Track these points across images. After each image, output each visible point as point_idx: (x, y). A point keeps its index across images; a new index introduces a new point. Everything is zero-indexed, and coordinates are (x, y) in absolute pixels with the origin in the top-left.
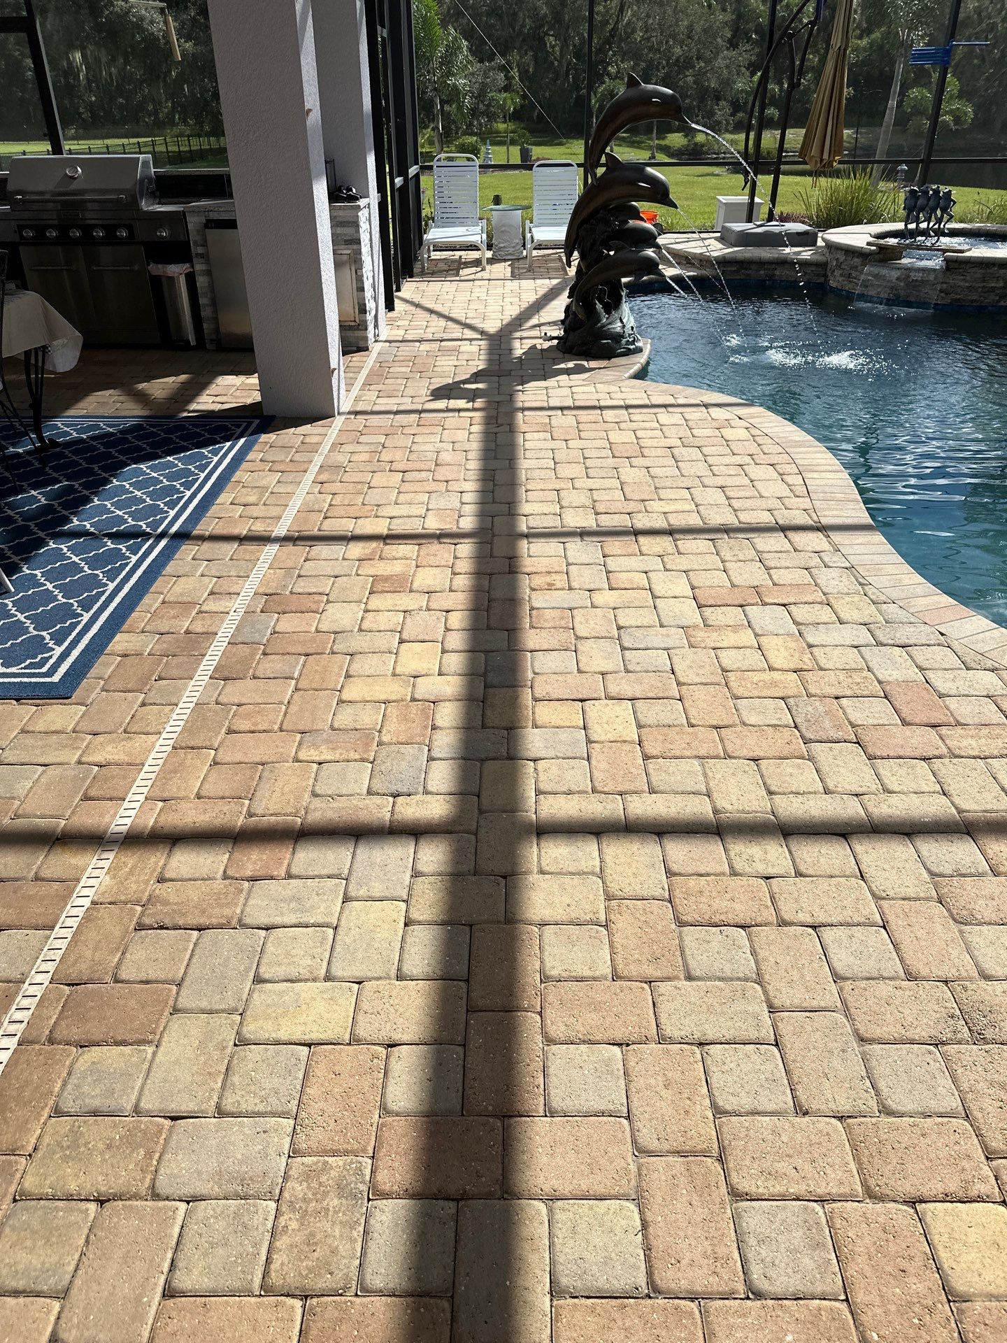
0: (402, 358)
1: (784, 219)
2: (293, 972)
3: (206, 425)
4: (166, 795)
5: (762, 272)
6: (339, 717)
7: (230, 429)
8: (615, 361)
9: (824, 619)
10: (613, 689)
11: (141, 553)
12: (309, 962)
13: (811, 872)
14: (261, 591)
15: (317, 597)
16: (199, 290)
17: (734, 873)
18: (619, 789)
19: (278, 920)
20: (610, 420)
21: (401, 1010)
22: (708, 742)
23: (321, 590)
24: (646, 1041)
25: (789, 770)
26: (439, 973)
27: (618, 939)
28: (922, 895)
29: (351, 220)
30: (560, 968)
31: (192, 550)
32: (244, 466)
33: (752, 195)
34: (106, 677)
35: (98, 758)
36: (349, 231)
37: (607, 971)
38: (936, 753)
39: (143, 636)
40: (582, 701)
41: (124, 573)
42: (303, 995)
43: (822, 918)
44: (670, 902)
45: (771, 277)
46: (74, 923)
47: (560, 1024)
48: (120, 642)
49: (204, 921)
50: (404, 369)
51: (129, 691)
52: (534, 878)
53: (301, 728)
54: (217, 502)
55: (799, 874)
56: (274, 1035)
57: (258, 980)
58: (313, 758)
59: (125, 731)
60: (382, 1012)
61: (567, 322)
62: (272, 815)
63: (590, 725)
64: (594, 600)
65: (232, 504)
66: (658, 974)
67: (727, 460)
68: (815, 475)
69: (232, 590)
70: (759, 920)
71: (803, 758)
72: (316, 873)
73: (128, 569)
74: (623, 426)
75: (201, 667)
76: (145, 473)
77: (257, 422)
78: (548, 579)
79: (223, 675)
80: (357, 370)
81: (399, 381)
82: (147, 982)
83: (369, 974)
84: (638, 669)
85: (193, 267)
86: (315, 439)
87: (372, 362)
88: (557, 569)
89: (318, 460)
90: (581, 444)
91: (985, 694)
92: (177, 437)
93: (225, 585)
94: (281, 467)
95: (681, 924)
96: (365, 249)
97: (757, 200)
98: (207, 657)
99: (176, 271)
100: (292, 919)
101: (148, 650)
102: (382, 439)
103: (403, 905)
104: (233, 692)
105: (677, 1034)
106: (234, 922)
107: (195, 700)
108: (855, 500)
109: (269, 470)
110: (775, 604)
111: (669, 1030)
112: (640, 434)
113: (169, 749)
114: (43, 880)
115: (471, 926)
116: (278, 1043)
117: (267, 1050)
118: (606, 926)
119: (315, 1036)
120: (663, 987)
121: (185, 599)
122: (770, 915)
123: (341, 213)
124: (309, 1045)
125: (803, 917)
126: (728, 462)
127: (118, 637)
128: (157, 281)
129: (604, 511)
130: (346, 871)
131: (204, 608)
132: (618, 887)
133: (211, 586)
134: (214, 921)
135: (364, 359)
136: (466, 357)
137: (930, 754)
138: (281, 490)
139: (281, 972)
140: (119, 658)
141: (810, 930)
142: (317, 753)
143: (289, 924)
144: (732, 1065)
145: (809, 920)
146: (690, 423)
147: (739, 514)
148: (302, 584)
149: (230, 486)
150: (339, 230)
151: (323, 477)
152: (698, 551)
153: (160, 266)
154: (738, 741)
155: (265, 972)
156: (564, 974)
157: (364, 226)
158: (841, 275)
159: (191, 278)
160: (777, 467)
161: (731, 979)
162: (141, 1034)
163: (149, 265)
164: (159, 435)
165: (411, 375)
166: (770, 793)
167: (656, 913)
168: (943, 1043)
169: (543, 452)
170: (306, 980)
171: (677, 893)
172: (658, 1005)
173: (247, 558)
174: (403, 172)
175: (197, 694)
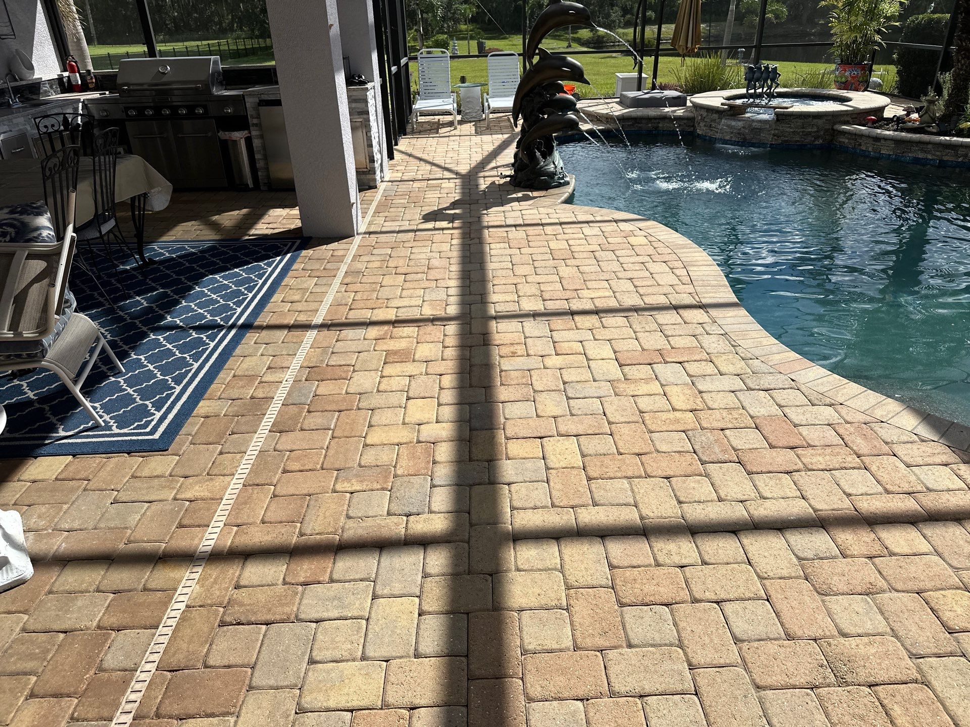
0: (401, 193)
1: (663, 88)
2: (337, 655)
3: (262, 245)
4: (239, 521)
5: (650, 125)
6: (365, 457)
7: (280, 247)
8: (551, 191)
9: (709, 372)
10: (563, 429)
11: (217, 340)
12: (349, 646)
13: (712, 561)
14: (305, 365)
15: (346, 368)
16: (255, 149)
17: (658, 565)
18: (571, 504)
19: (325, 615)
20: (549, 233)
21: (419, 681)
22: (633, 465)
23: (348, 363)
24: (601, 696)
25: (692, 485)
26: (446, 651)
27: (576, 619)
28: (793, 574)
29: (361, 98)
30: (535, 643)
31: (254, 337)
32: (290, 274)
33: (640, 72)
34: (193, 433)
35: (189, 495)
36: (360, 105)
37: (569, 643)
38: (796, 468)
39: (219, 402)
40: (540, 438)
41: (205, 356)
42: (346, 672)
43: (723, 596)
44: (613, 588)
45: (657, 128)
46: (173, 622)
47: (538, 686)
48: (203, 407)
49: (270, 617)
50: (402, 201)
51: (210, 444)
52: (513, 574)
53: (337, 466)
54: (272, 300)
55: (704, 563)
56: (325, 704)
57: (312, 662)
58: (347, 489)
59: (208, 474)
60: (404, 683)
61: (516, 165)
62: (317, 534)
63: (547, 456)
64: (545, 363)
65: (282, 301)
66: (607, 644)
67: (632, 259)
68: (695, 268)
69: (284, 365)
70: (678, 599)
71: (701, 475)
72: (351, 577)
73: (207, 352)
74: (559, 237)
75: (263, 424)
76: (218, 281)
77: (299, 241)
78: (512, 349)
79: (279, 429)
80: (369, 202)
81: (400, 209)
82: (229, 667)
83: (394, 654)
84: (580, 413)
85: (250, 133)
86: (340, 253)
87: (380, 197)
88: (518, 341)
89: (344, 268)
90: (530, 251)
91: (826, 423)
92: (241, 254)
93: (279, 362)
94: (318, 274)
95: (622, 605)
96: (372, 118)
97: (644, 75)
98: (267, 416)
99: (239, 136)
100: (335, 614)
101: (224, 413)
102: (389, 251)
103: (417, 600)
104: (286, 441)
105: (623, 690)
106: (292, 617)
107: (258, 448)
108: (725, 286)
109: (309, 276)
110: (674, 362)
111: (618, 687)
112: (571, 242)
113: (240, 486)
114: (150, 590)
115: (468, 614)
116: (328, 710)
117: (320, 716)
118: (567, 610)
119: (355, 704)
120: (611, 654)
121: (250, 373)
122: (685, 595)
123: (355, 93)
124: (352, 711)
125: (709, 595)
126: (634, 261)
127: (201, 404)
128: (225, 144)
129: (549, 298)
130: (374, 576)
131: (264, 379)
132: (574, 579)
133: (268, 363)
134: (278, 617)
135: (374, 194)
136: (446, 191)
137: (791, 469)
138: (318, 290)
139: (328, 655)
140: (203, 419)
141: (715, 605)
142: (349, 485)
143: (333, 618)
144: (665, 712)
145: (714, 598)
146: (606, 234)
147: (644, 297)
148: (335, 359)
149: (280, 288)
150: (354, 105)
151: (347, 280)
152: (617, 325)
153: (226, 133)
154: (654, 465)
155: (317, 656)
156: (538, 648)
157: (371, 102)
158: (705, 126)
159: (249, 141)
160: (668, 263)
161: (660, 646)
162: (225, 708)
163: (218, 132)
164: (229, 253)
165: (407, 205)
166: (680, 502)
167: (602, 597)
168: (817, 687)
169: (504, 257)
170: (347, 661)
171: (618, 582)
172: (608, 668)
173: (295, 341)
174: (397, 62)
175: (260, 444)
